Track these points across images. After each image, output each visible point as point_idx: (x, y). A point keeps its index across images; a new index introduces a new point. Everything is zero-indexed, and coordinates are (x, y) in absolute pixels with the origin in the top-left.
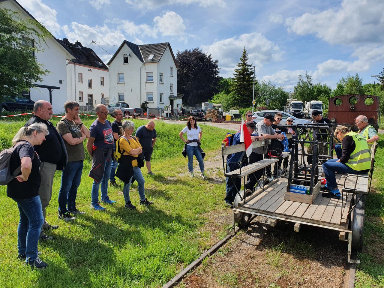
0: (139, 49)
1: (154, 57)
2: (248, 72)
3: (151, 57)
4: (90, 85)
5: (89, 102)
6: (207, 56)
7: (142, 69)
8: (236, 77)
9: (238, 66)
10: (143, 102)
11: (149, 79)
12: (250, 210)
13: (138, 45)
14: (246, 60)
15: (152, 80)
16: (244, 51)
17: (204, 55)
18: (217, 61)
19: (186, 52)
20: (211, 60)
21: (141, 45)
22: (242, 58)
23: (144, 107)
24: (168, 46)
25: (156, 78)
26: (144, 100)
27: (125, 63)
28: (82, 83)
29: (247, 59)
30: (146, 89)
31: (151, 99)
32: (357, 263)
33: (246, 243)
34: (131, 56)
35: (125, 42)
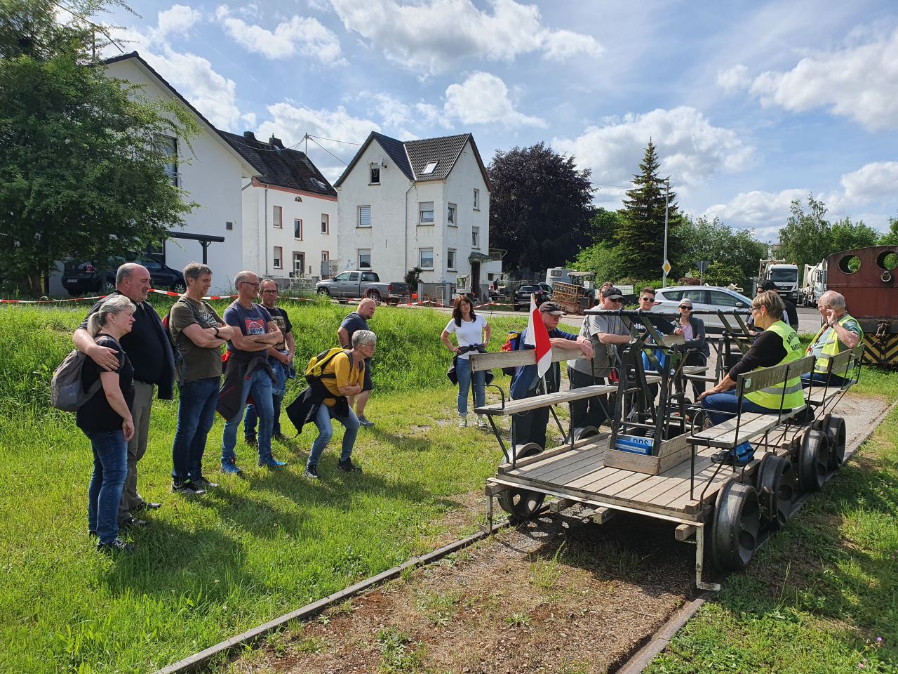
0: (404, 151)
1: (436, 167)
2: (658, 197)
3: (429, 168)
4: (298, 234)
5: (296, 270)
6: (565, 161)
7: (409, 195)
8: (629, 207)
9: (635, 182)
10: (411, 269)
11: (425, 215)
12: (519, 480)
13: (403, 141)
14: (654, 168)
15: (432, 220)
16: (648, 148)
17: (557, 160)
18: (587, 173)
19: (515, 153)
20: (574, 169)
21: (409, 142)
22: (644, 163)
23: (412, 279)
24: (469, 142)
25: (440, 215)
26: (414, 263)
27: (372, 182)
28: (281, 228)
29: (656, 167)
30: (417, 240)
31: (427, 262)
32: (715, 589)
33: (512, 548)
34: (386, 167)
35: (374, 137)
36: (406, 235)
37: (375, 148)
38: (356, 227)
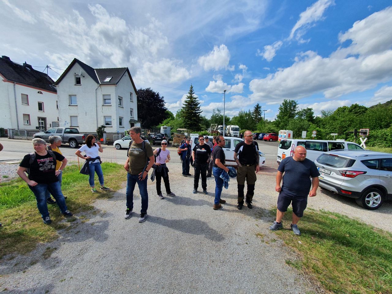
0: (95, 72)
1: (111, 79)
2: (195, 103)
3: (108, 80)
4: (40, 108)
7: (97, 91)
8: (186, 106)
9: (187, 98)
10: (100, 126)
13: (94, 68)
15: (110, 103)
16: (191, 87)
17: (154, 93)
20: (159, 96)
21: (97, 69)
22: (190, 92)
23: (101, 131)
24: (126, 71)
25: (114, 101)
26: (102, 123)
27: (77, 84)
28: (28, 105)
29: (194, 93)
30: (103, 112)
31: (109, 123)
34: (84, 77)
35: (76, 61)
36: (97, 110)
37: (77, 68)
38: (69, 106)
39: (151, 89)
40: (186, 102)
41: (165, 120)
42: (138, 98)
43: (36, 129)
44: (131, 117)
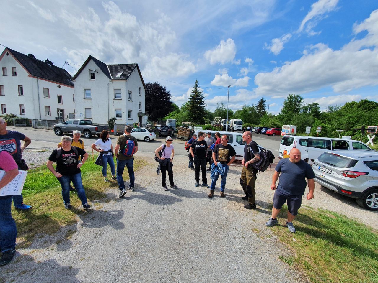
0: (107, 68)
1: (122, 74)
2: (199, 97)
3: (119, 75)
4: (60, 101)
5: (60, 116)
6: (163, 88)
7: (109, 86)
8: (191, 100)
9: (192, 92)
10: (111, 118)
11: (117, 95)
13: (107, 64)
15: (120, 97)
16: (196, 81)
20: (166, 90)
22: (195, 86)
23: (112, 123)
24: (136, 67)
25: (124, 95)
27: (91, 79)
28: (49, 98)
29: (199, 88)
30: (114, 106)
31: (119, 115)
34: (98, 72)
35: (91, 58)
36: (108, 103)
37: (92, 64)
38: (84, 99)
39: (158, 83)
40: (191, 96)
41: (170, 112)
42: (146, 91)
43: (56, 119)
44: (139, 110)
